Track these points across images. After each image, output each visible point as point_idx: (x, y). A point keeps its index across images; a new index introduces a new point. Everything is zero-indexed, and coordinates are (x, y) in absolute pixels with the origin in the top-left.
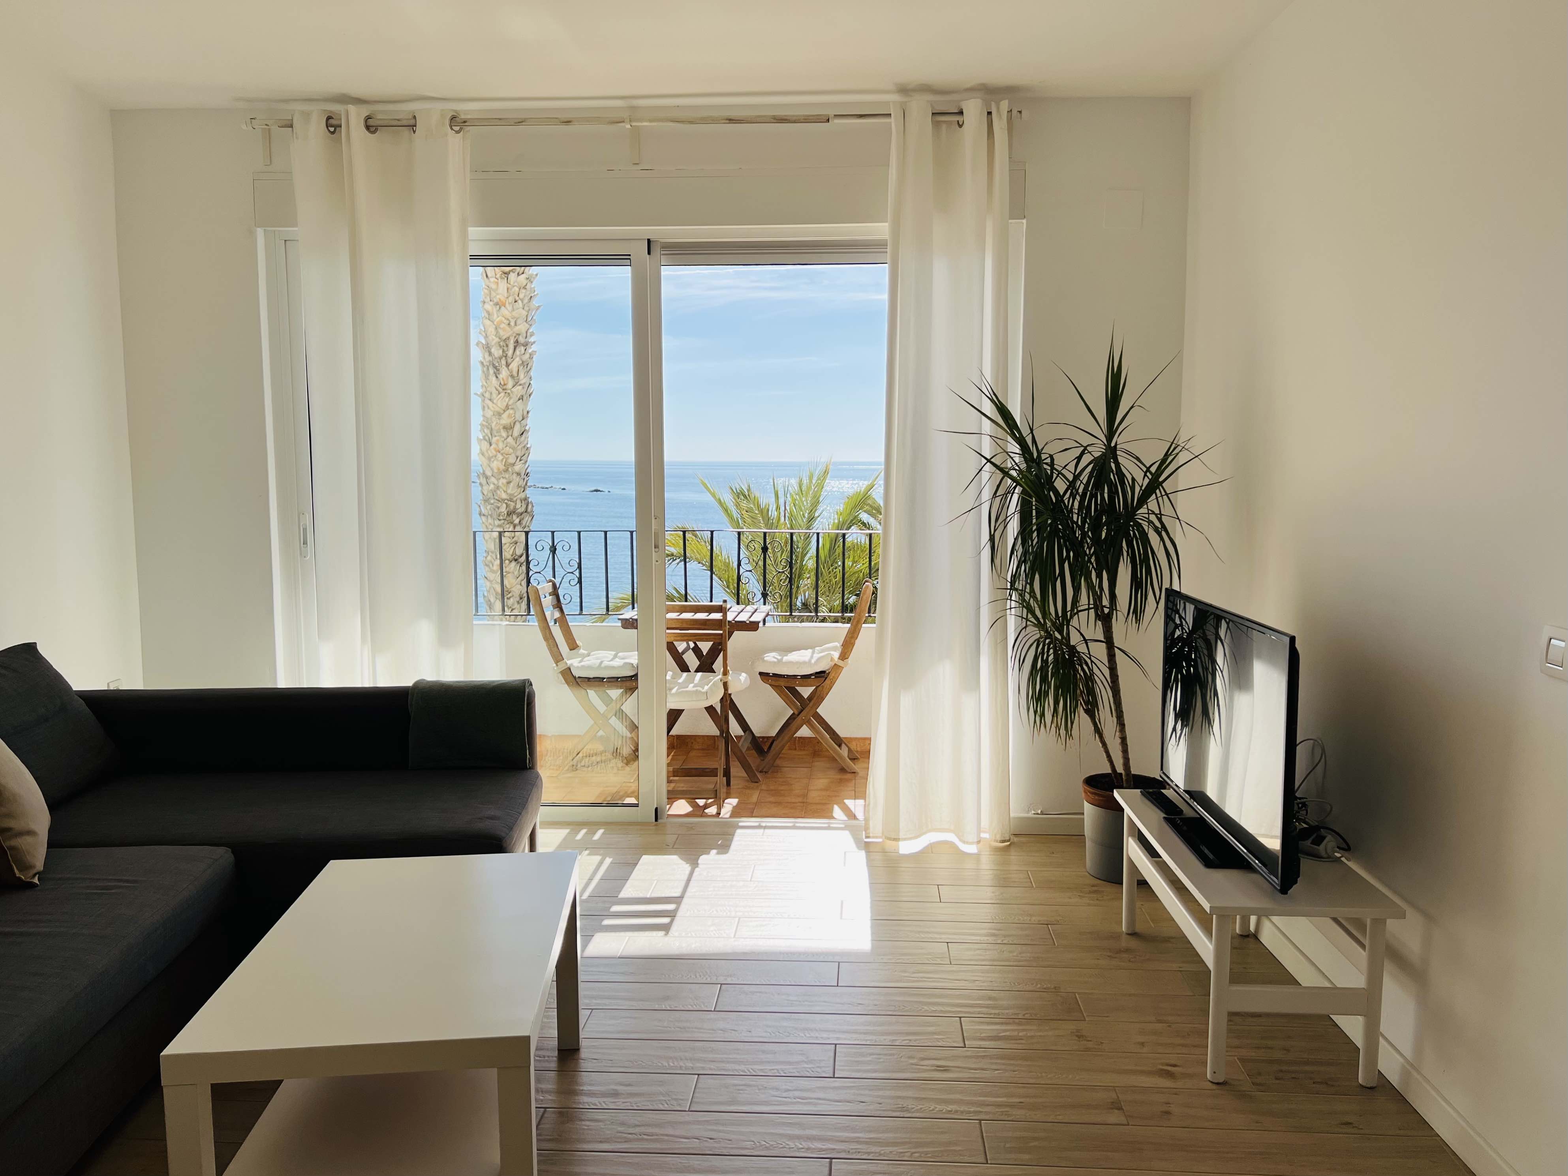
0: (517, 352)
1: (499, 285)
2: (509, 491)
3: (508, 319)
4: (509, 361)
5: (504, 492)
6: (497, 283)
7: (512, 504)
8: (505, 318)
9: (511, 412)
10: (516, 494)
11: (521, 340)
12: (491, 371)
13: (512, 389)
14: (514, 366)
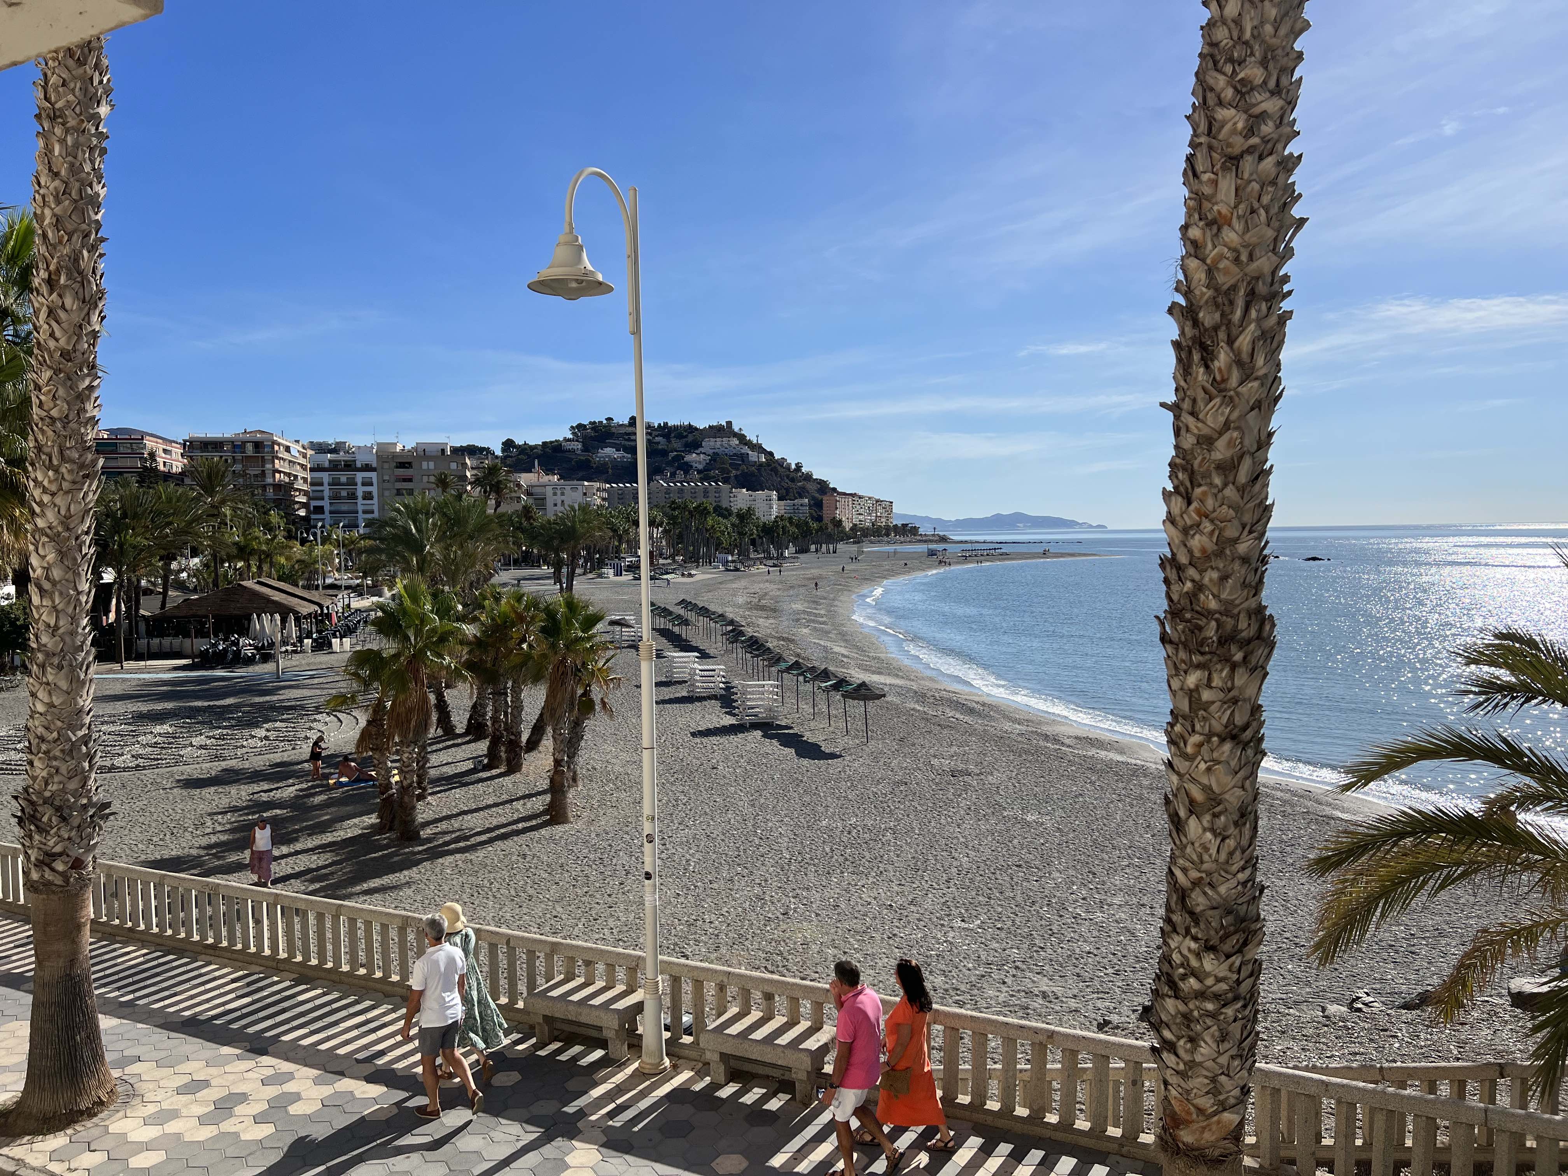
0: (1253, 314)
1: (1219, 186)
2: (1224, 596)
3: (1235, 250)
4: (1234, 331)
5: (1214, 596)
6: (1215, 183)
7: (1229, 622)
8: (1229, 249)
9: (1235, 434)
10: (1237, 602)
11: (1262, 288)
12: (1196, 357)
13: (1240, 389)
14: (1244, 341)
